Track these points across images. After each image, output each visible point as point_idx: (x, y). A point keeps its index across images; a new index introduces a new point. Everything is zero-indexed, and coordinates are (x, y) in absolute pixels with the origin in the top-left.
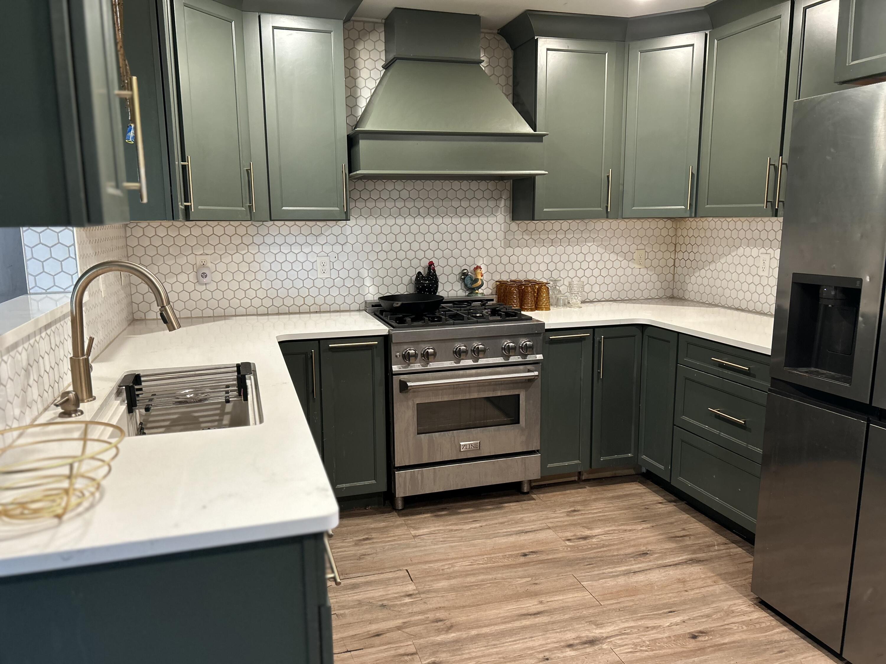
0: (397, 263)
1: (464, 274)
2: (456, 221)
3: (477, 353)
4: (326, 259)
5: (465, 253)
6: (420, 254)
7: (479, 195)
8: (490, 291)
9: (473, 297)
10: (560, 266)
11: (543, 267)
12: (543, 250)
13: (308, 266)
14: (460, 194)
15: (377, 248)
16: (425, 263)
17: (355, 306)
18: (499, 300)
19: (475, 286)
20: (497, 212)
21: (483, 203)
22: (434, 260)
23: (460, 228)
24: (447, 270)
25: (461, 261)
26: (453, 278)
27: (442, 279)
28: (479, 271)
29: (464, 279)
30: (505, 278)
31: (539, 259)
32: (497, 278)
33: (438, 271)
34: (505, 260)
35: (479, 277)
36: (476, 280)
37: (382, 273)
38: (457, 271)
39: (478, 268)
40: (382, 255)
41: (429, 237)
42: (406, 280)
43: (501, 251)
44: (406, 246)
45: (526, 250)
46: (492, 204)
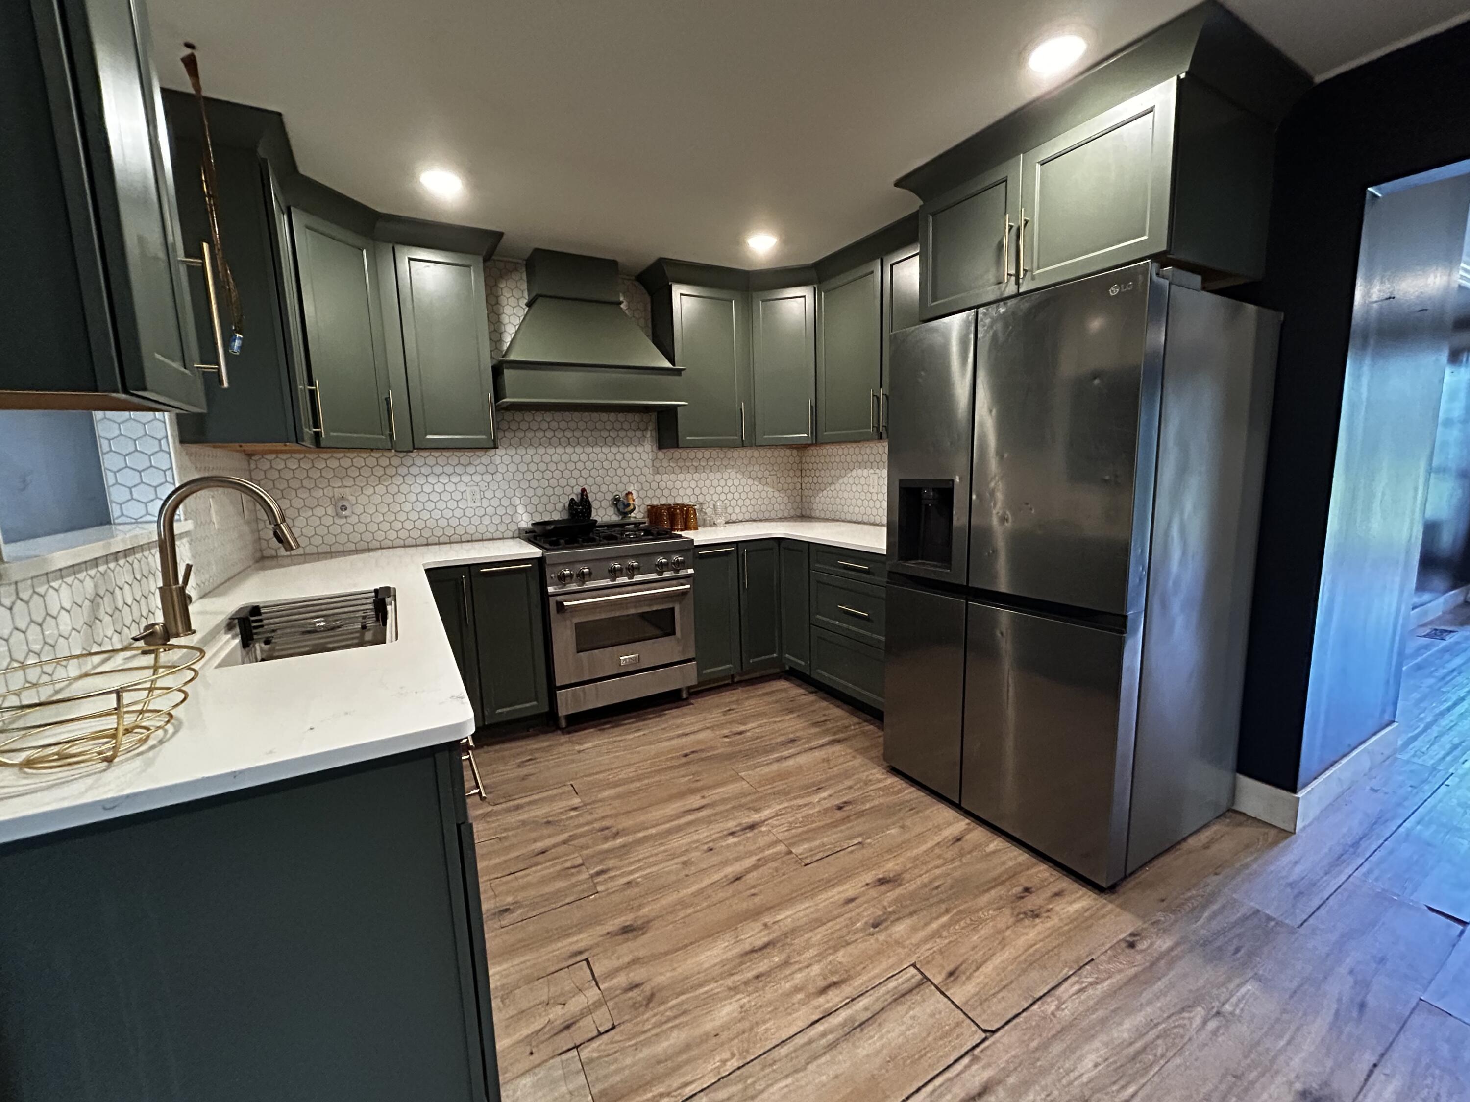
0: (549, 491)
1: (616, 499)
2: (605, 450)
3: (632, 571)
4: (476, 488)
5: (616, 480)
6: (573, 482)
7: (626, 426)
8: (642, 515)
9: (627, 521)
10: (704, 491)
11: (690, 492)
12: (689, 476)
13: (457, 496)
14: (609, 426)
15: (529, 476)
16: (578, 490)
17: (510, 534)
18: (651, 522)
19: (627, 510)
20: (644, 441)
21: (630, 434)
22: (586, 487)
23: (610, 457)
24: (600, 496)
25: (612, 487)
26: (605, 504)
27: (595, 505)
28: (630, 496)
29: (616, 504)
30: (655, 503)
31: (685, 484)
32: (649, 503)
33: (591, 498)
34: (654, 485)
35: (631, 502)
36: (629, 505)
37: (535, 500)
38: (610, 497)
39: (630, 493)
40: (534, 484)
41: (580, 465)
42: (560, 506)
43: (650, 478)
44: (557, 474)
45: (673, 477)
46: (639, 434)
